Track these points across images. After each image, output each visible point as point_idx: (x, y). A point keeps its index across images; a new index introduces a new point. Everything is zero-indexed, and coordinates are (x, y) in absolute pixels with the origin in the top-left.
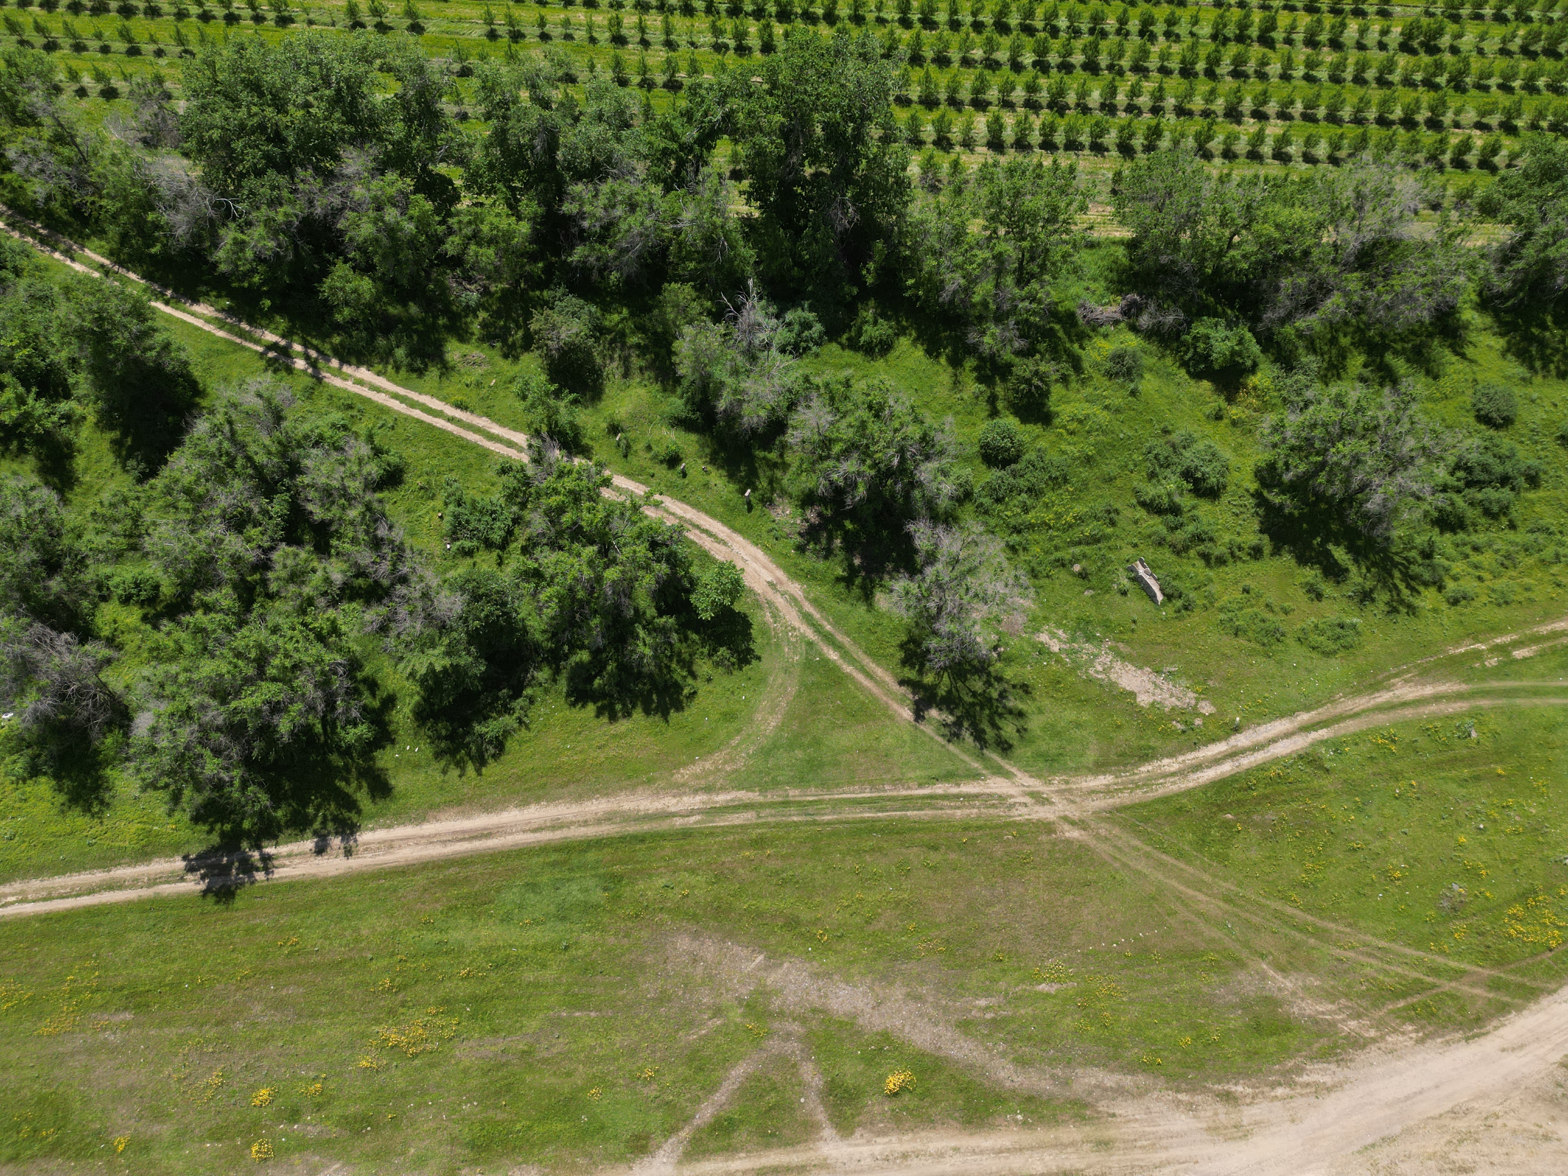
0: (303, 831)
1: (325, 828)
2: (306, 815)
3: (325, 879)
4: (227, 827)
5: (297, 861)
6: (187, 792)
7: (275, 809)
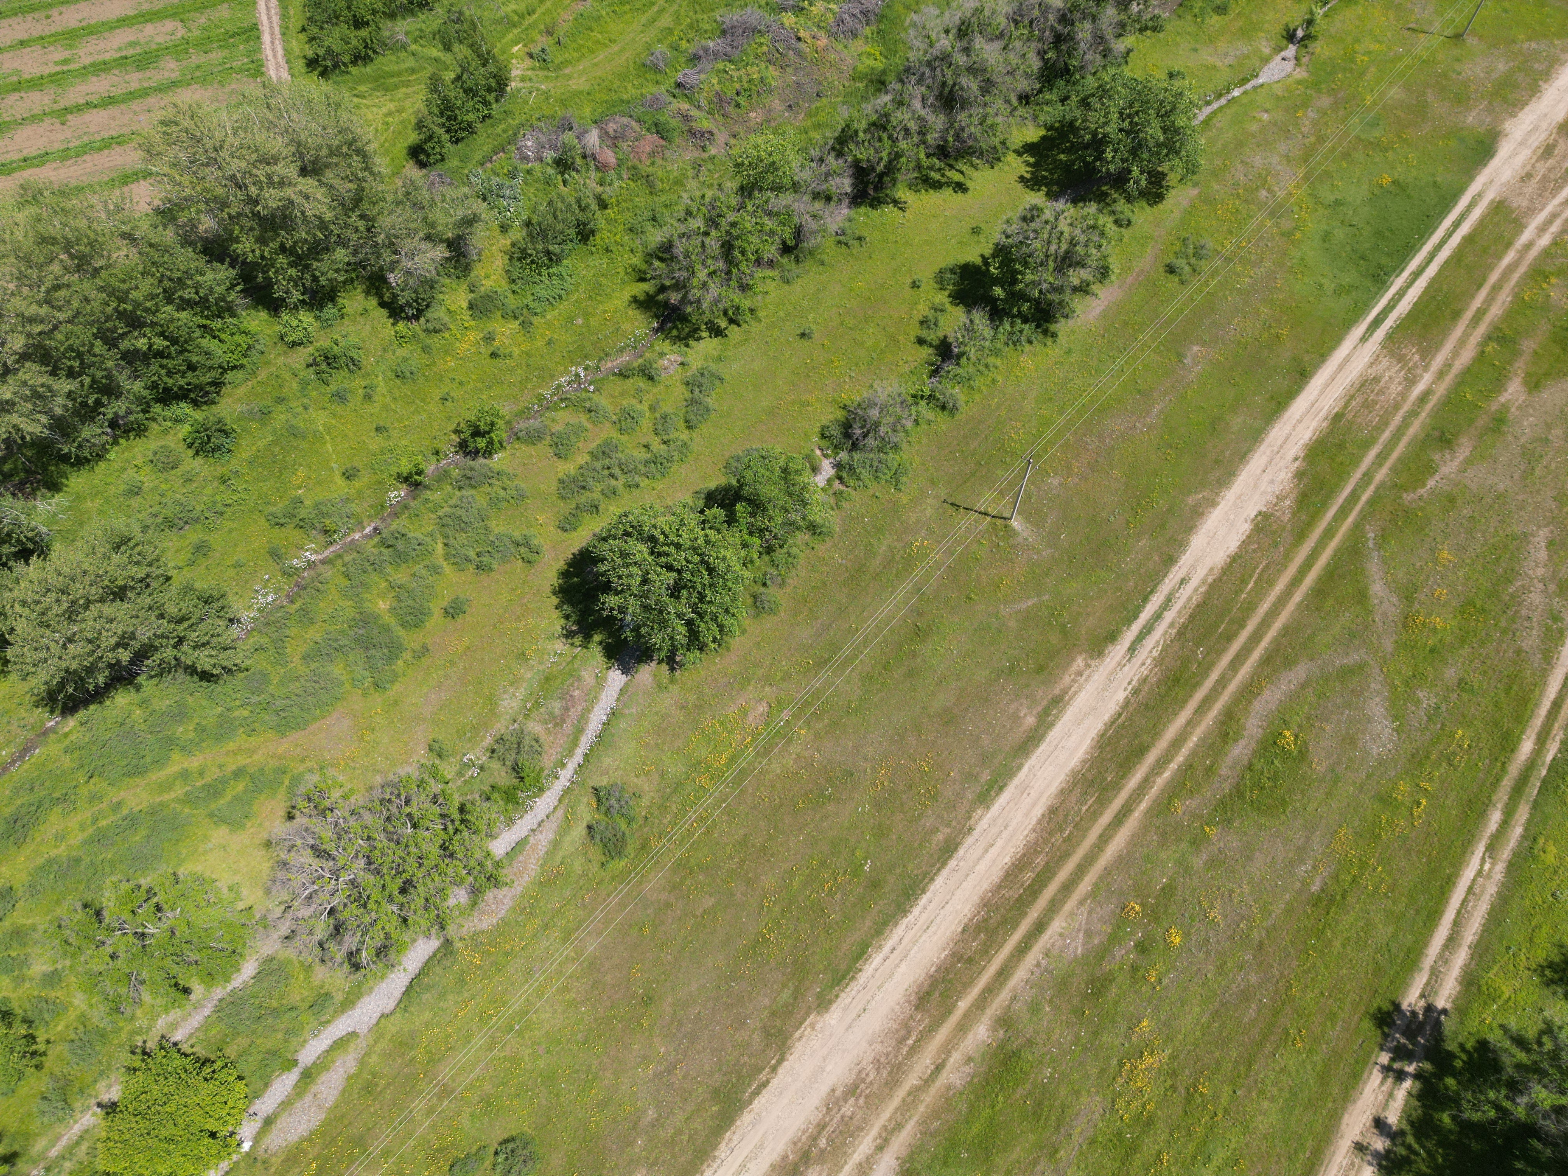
0: (1412, 1123)
1: (1403, 1144)
2: (1428, 1137)
3: (1344, 1109)
4: (1458, 1064)
5: (1380, 1097)
6: (1522, 1056)
7: (1454, 1118)
